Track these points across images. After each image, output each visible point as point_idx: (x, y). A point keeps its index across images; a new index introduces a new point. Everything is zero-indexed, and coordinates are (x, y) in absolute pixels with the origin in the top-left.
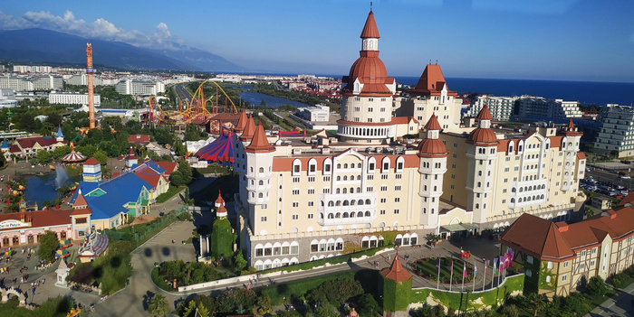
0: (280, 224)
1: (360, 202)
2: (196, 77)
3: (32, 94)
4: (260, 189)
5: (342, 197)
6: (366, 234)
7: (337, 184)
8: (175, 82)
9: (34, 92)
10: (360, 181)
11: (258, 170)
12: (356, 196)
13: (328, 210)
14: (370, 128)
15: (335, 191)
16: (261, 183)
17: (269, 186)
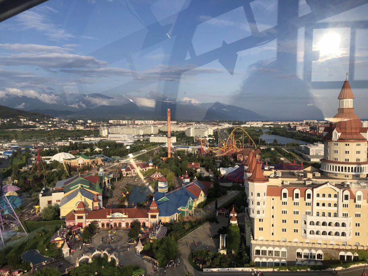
0: (273, 234)
1: (337, 224)
2: (233, 124)
3: (142, 137)
4: (258, 208)
5: (321, 219)
6: (343, 250)
7: (316, 209)
8: (220, 128)
9: (143, 136)
10: (336, 208)
11: (256, 195)
12: (334, 220)
13: (310, 228)
14: (347, 166)
15: (315, 214)
16: (258, 204)
17: (265, 206)
